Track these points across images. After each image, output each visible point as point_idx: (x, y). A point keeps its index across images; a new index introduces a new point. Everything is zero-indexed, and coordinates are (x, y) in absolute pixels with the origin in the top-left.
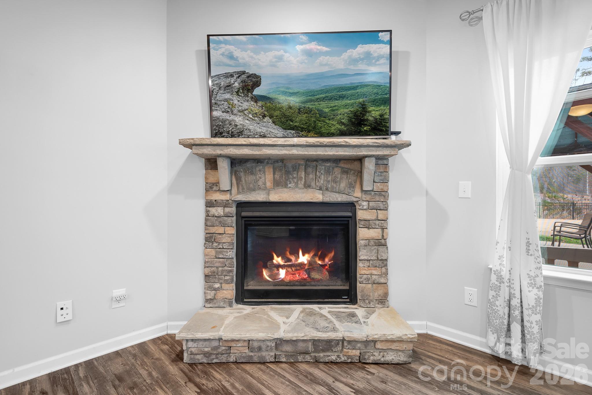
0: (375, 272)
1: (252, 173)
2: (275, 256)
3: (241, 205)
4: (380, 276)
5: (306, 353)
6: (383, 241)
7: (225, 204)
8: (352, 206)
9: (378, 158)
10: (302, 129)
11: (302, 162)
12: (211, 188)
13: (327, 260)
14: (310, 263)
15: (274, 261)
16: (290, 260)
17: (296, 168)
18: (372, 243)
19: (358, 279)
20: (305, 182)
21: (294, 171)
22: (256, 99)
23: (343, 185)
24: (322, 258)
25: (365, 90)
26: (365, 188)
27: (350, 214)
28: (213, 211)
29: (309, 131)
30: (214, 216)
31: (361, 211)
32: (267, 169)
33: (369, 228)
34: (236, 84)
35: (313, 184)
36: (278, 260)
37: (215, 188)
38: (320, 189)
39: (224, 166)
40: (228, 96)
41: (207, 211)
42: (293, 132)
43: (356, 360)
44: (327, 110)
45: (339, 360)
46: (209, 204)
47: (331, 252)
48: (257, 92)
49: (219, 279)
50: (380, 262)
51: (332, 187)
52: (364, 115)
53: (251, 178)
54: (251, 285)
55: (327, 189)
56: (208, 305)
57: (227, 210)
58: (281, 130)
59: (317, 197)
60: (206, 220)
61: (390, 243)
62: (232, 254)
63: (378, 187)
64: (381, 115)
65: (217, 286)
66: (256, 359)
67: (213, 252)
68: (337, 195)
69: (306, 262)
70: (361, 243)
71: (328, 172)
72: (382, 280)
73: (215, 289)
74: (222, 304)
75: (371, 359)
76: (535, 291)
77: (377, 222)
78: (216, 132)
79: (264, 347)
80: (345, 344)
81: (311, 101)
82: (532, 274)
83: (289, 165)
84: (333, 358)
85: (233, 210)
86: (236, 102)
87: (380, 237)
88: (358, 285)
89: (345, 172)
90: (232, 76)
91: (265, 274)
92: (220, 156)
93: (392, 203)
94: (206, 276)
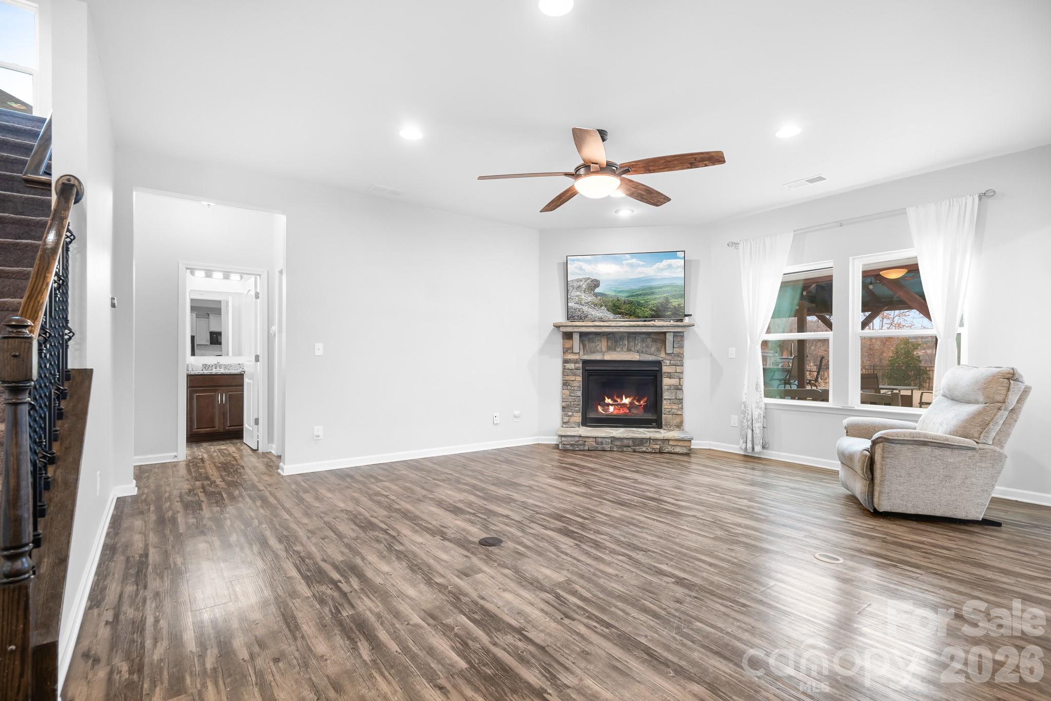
0: (674, 407)
1: (593, 342)
2: (606, 398)
3: (585, 362)
4: (678, 409)
5: (629, 446)
6: (680, 387)
7: (576, 362)
8: (659, 363)
9: (676, 334)
10: (626, 314)
11: (626, 335)
12: (567, 351)
13: (642, 402)
14: (631, 403)
15: (606, 401)
16: (617, 401)
17: (622, 338)
18: (672, 388)
19: (663, 412)
20: (628, 348)
21: (620, 340)
22: (596, 295)
23: (653, 349)
24: (639, 401)
25: (668, 289)
26: (667, 352)
27: (657, 369)
28: (568, 366)
29: (631, 315)
30: (568, 369)
31: (665, 367)
32: (602, 340)
33: (670, 378)
34: (584, 286)
35: (633, 349)
36: (608, 401)
37: (569, 351)
38: (638, 352)
39: (576, 337)
40: (578, 293)
41: (564, 366)
42: (620, 316)
43: (657, 451)
44: (642, 302)
45: (647, 451)
46: (566, 361)
47: (645, 398)
48: (597, 290)
49: (572, 410)
50: (678, 401)
51: (646, 351)
52: (667, 305)
53: (593, 345)
54: (592, 415)
55: (642, 352)
56: (564, 426)
57: (577, 365)
58: (612, 314)
59: (635, 357)
60: (563, 372)
61: (685, 388)
62: (580, 393)
63: (676, 351)
64: (679, 305)
65: (570, 414)
66: (600, 449)
67: (568, 392)
68: (649, 356)
69: (627, 403)
70: (665, 388)
71: (643, 341)
72: (679, 413)
73: (569, 416)
74: (573, 425)
75: (666, 450)
76: (759, 410)
77: (676, 374)
78: (570, 317)
79: (604, 442)
80: (651, 441)
81: (632, 296)
82: (758, 401)
83: (618, 336)
84: (644, 449)
85: (580, 365)
86: (583, 297)
87: (678, 384)
88: (663, 415)
89: (654, 341)
90: (581, 281)
91: (600, 409)
92: (575, 332)
93: (687, 362)
94: (563, 407)
